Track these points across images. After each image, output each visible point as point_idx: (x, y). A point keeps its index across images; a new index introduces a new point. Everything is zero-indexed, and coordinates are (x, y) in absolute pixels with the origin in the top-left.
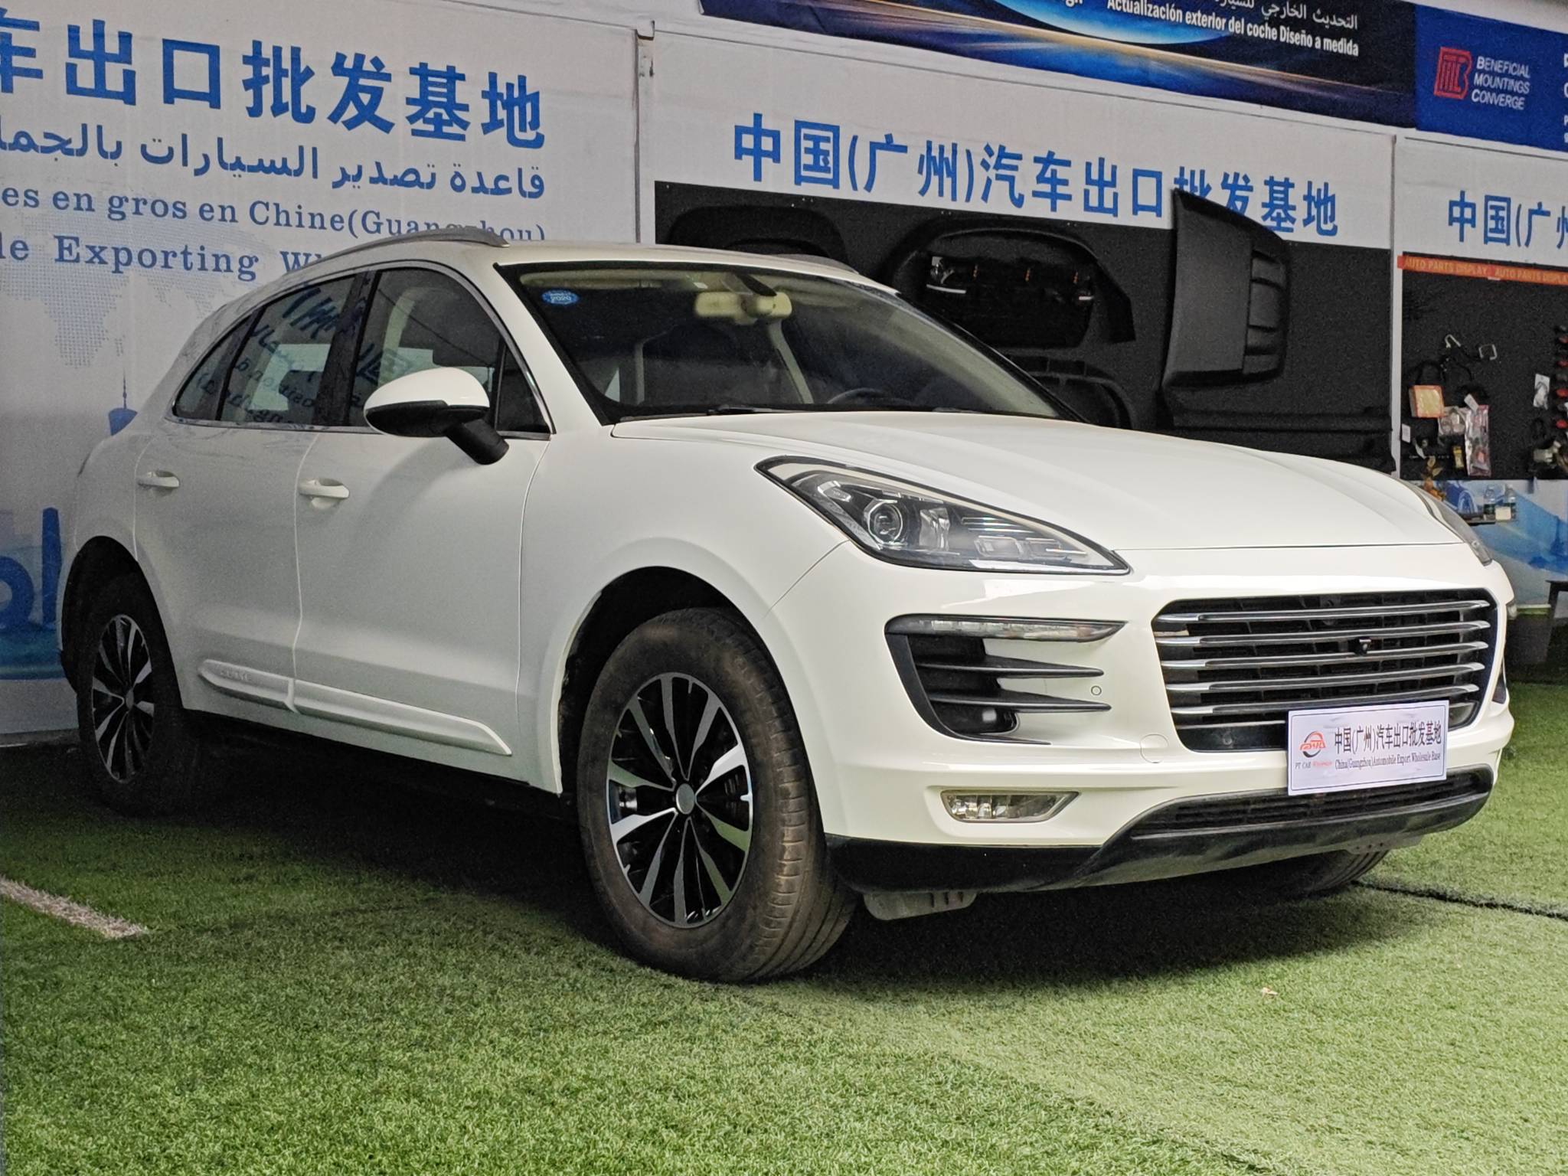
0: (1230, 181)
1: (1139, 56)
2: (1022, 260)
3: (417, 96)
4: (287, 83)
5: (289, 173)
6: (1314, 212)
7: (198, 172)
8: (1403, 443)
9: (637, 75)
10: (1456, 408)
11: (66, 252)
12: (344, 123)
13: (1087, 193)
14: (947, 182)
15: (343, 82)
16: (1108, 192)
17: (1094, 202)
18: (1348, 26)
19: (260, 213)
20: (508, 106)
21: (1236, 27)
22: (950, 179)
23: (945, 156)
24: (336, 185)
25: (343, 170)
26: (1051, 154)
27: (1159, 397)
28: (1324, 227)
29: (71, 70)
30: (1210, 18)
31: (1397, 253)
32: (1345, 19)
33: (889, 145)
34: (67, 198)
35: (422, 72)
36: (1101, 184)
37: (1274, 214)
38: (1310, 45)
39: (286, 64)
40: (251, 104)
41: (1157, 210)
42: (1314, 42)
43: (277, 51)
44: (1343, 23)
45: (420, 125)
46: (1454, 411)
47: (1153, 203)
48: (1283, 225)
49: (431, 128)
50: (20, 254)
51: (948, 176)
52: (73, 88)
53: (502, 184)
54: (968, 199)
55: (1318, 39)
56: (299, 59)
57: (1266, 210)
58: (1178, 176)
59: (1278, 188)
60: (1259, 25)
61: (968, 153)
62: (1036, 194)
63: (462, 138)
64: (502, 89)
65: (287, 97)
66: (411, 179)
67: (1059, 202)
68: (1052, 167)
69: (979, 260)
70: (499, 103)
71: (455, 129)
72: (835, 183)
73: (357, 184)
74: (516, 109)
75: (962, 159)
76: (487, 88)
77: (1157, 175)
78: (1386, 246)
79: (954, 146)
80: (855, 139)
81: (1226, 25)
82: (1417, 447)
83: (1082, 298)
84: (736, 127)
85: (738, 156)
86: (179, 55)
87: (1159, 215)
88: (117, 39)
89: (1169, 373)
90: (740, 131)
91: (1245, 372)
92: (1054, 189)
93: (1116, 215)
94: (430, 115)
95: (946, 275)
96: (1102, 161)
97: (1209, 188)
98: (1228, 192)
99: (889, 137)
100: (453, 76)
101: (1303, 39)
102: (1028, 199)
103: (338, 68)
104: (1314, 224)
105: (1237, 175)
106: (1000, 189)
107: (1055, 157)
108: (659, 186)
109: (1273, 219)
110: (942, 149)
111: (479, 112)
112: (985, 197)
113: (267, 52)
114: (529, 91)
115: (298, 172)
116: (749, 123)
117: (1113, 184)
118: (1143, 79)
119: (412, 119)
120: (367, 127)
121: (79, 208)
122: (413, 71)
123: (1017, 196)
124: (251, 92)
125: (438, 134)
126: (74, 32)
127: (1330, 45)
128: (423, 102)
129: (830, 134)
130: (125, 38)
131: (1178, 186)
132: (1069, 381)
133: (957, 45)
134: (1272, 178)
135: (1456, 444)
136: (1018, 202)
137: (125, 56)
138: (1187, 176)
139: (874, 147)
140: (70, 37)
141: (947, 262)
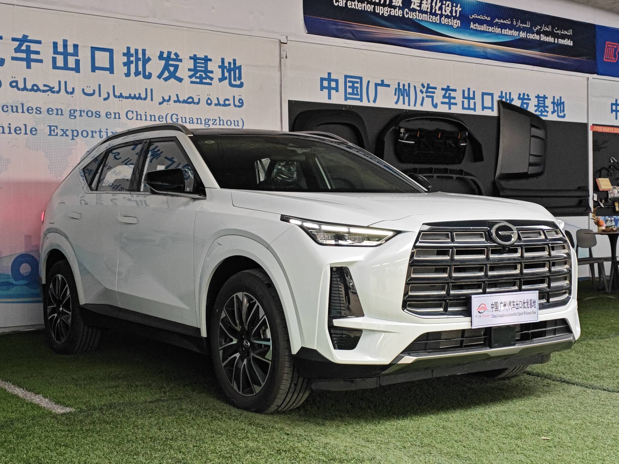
0: (521, 96)
1: (484, 47)
2: (437, 129)
3: (193, 68)
4: (140, 63)
5: (141, 99)
6: (556, 108)
7: (105, 99)
8: (594, 201)
9: (281, 58)
10: (616, 187)
11: (52, 132)
12: (163, 79)
13: (463, 102)
14: (406, 99)
15: (163, 62)
16: (472, 102)
17: (466, 106)
18: (568, 34)
19: (130, 115)
20: (229, 71)
21: (523, 35)
22: (407, 97)
23: (405, 88)
24: (160, 103)
25: (163, 98)
26: (448, 87)
27: (494, 183)
28: (560, 114)
29: (54, 60)
30: (512, 31)
31: (590, 124)
32: (567, 31)
33: (382, 84)
34: (52, 110)
35: (194, 58)
36: (469, 98)
37: (540, 110)
38: (553, 42)
39: (140, 56)
40: (126, 72)
41: (492, 108)
42: (555, 40)
43: (136, 51)
44: (566, 32)
45: (194, 79)
46: (615, 188)
47: (490, 106)
48: (543, 114)
49: (198, 80)
50: (34, 133)
51: (407, 96)
52: (55, 67)
53: (227, 102)
54: (415, 106)
55: (556, 39)
56: (145, 54)
57: (537, 108)
58: (500, 95)
59: (541, 99)
60: (532, 34)
61: (415, 87)
62: (442, 103)
63: (210, 84)
64: (226, 64)
65: (140, 69)
66: (189, 101)
67: (452, 106)
68: (449, 92)
69: (420, 130)
70: (225, 70)
71: (208, 81)
72: (361, 100)
73: (168, 103)
74: (232, 72)
75: (412, 89)
76: (221, 64)
77: (492, 95)
78: (586, 122)
79: (409, 84)
80: (369, 82)
81: (519, 34)
82: (600, 203)
83: (461, 144)
84: (321, 78)
85: (322, 90)
86: (97, 53)
87: (493, 110)
88: (72, 47)
89: (498, 173)
90: (322, 80)
91: (529, 173)
92: (450, 101)
93: (475, 111)
94: (198, 75)
95: (406, 135)
96: (469, 89)
97: (513, 99)
98: (521, 101)
99: (382, 81)
100: (207, 60)
101: (550, 39)
102: (439, 105)
103: (161, 57)
104: (556, 113)
105: (524, 94)
106: (428, 101)
107: (450, 88)
108: (290, 102)
109: (539, 111)
110: (404, 85)
111: (217, 74)
112: (422, 104)
113: (132, 51)
114: (237, 65)
115: (145, 99)
116: (326, 76)
117: (474, 98)
118: (486, 56)
119: (191, 77)
120: (172, 80)
121: (57, 114)
122: (191, 58)
123: (435, 104)
124: (126, 67)
125: (201, 83)
126: (55, 45)
127: (561, 41)
128: (195, 70)
129: (359, 80)
130: (76, 46)
131: (500, 99)
132: (457, 178)
133: (410, 44)
134: (538, 95)
135: (616, 201)
136: (435, 106)
137: (76, 53)
138: (504, 95)
139: (376, 85)
140: (54, 47)
141: (407, 130)
